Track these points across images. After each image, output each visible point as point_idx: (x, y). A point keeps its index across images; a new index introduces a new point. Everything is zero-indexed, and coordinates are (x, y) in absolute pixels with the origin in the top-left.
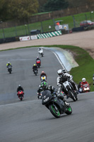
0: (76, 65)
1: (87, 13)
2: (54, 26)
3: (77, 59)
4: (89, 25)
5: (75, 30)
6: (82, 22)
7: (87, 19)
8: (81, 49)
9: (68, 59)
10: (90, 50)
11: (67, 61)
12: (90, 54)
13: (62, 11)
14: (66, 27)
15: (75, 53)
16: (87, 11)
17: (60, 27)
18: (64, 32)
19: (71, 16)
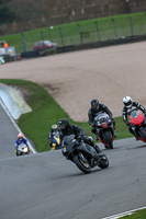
0: (28, 109)
1: (43, 29)
3: (29, 100)
4: (47, 47)
5: (26, 56)
6: (36, 44)
7: (43, 39)
8: (35, 84)
9: (15, 100)
10: (49, 86)
11: (14, 103)
12: (50, 92)
13: (4, 27)
14: (11, 51)
15: (26, 92)
16: (44, 26)
17: (3, 51)
18: (8, 59)
19: (18, 35)
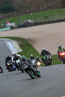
0: (21, 50)
1: (27, 15)
2: (5, 24)
3: (21, 46)
4: (29, 23)
5: (20, 27)
6: (25, 21)
7: (28, 19)
8: (24, 39)
9: (15, 46)
10: (30, 40)
11: (14, 48)
12: (31, 43)
13: (10, 14)
14: (13, 24)
15: (20, 42)
16: (28, 13)
17: (10, 24)
18: (12, 28)
19: (17, 17)
